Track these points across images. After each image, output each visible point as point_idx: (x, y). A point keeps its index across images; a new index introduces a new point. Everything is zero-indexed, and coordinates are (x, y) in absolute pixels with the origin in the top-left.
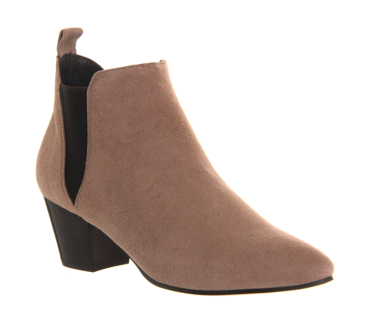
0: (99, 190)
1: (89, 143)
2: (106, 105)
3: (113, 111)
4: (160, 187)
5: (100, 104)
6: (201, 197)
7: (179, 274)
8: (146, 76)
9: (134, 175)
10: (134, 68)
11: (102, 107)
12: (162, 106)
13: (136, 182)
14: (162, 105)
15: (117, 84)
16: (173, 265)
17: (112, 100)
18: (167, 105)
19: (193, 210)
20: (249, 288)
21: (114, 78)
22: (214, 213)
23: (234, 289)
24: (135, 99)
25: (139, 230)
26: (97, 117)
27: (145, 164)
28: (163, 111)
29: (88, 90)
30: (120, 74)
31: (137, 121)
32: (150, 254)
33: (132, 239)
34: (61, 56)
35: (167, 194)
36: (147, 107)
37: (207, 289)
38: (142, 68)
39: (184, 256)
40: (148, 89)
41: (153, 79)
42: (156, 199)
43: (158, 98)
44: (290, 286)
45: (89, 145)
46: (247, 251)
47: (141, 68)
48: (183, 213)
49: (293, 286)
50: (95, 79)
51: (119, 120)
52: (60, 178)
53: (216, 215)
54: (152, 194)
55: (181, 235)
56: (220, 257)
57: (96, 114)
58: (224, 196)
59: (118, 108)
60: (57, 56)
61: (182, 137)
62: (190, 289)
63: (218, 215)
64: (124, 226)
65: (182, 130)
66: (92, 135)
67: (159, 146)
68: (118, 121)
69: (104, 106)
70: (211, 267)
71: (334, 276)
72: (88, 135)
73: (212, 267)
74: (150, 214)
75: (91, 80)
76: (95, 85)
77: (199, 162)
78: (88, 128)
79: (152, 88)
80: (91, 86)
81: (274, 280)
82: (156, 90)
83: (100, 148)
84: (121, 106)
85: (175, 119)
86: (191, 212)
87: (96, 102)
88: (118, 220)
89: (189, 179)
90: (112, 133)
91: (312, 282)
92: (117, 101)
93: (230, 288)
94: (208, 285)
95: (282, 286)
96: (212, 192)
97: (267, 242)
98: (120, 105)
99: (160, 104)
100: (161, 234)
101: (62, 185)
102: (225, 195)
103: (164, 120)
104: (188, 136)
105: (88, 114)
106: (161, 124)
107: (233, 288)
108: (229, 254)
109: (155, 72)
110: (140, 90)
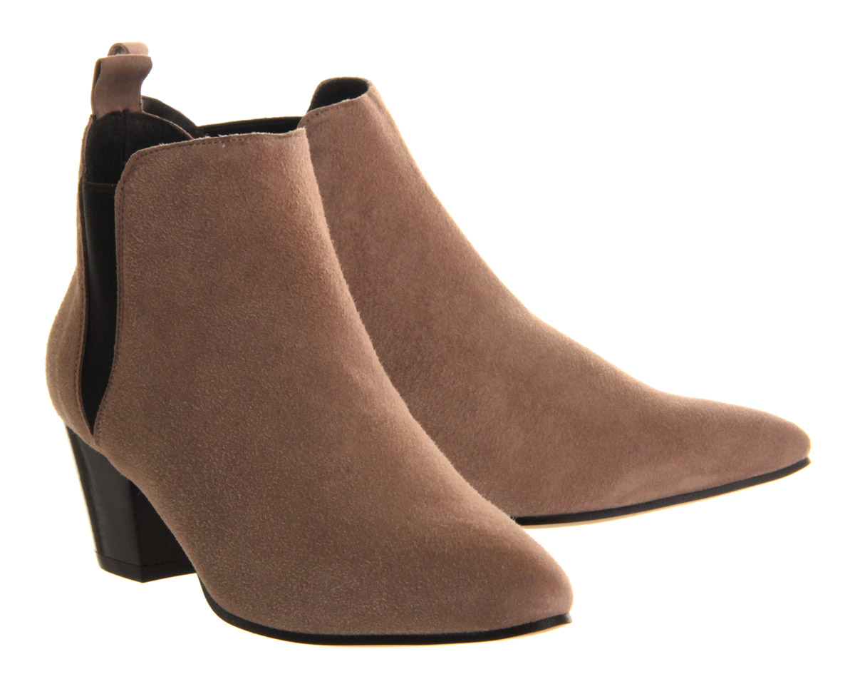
0: (133, 406)
1: (120, 305)
2: (148, 224)
3: (163, 238)
4: (241, 405)
5: (137, 221)
6: (320, 429)
7: (257, 595)
8: (235, 164)
9: (196, 377)
10: (210, 145)
11: (142, 228)
12: (264, 229)
13: (198, 393)
14: (266, 227)
15: (173, 178)
16: (248, 574)
17: (161, 213)
18: (277, 227)
19: (299, 459)
20: (388, 632)
21: (166, 167)
22: (340, 466)
23: (358, 634)
24: (208, 213)
25: (195, 494)
26: (133, 249)
27: (220, 354)
28: (267, 240)
29: (118, 190)
30: (180, 157)
31: (209, 261)
32: (210, 548)
33: (182, 514)
34: (101, 115)
35: (252, 421)
36: (232, 230)
37: (308, 629)
38: (227, 146)
39: (269, 558)
40: (238, 191)
41: (250, 171)
42: (229, 430)
43: (258, 212)
44: (468, 632)
45: (120, 310)
46: (387, 551)
47: (224, 146)
48: (277, 462)
49: (475, 633)
50: (133, 167)
51: (174, 256)
52: (73, 377)
53: (342, 470)
54: (223, 419)
55: (268, 510)
56: (332, 562)
57: (130, 242)
58: (374, 429)
59: (172, 230)
60: (91, 116)
61: (303, 298)
62: (276, 628)
63: (348, 471)
64: (170, 486)
65: (305, 282)
66: (125, 287)
67: (250, 317)
68: (172, 258)
69: (145, 225)
70: (314, 584)
71: (572, 614)
72: (118, 286)
73: (316, 583)
74: (215, 463)
75: (124, 168)
76: (131, 180)
77: (333, 354)
78: (117, 271)
79: (245, 190)
80: (124, 182)
81: (436, 618)
82: (255, 195)
83: (138, 316)
84: (177, 227)
85: (291, 259)
86: (294, 461)
87: (131, 216)
88: (160, 472)
89: (304, 391)
90: (159, 284)
91: (515, 625)
92: (170, 216)
93: (350, 630)
94: (308, 621)
95: (453, 632)
96: (347, 420)
97: (435, 533)
98: (177, 224)
99: (260, 225)
100: (232, 506)
101: (75, 392)
102: (376, 427)
103: (266, 259)
104: (317, 296)
105: (116, 241)
106: (259, 267)
107: (356, 632)
108: (351, 557)
109: (256, 155)
110: (217, 194)
